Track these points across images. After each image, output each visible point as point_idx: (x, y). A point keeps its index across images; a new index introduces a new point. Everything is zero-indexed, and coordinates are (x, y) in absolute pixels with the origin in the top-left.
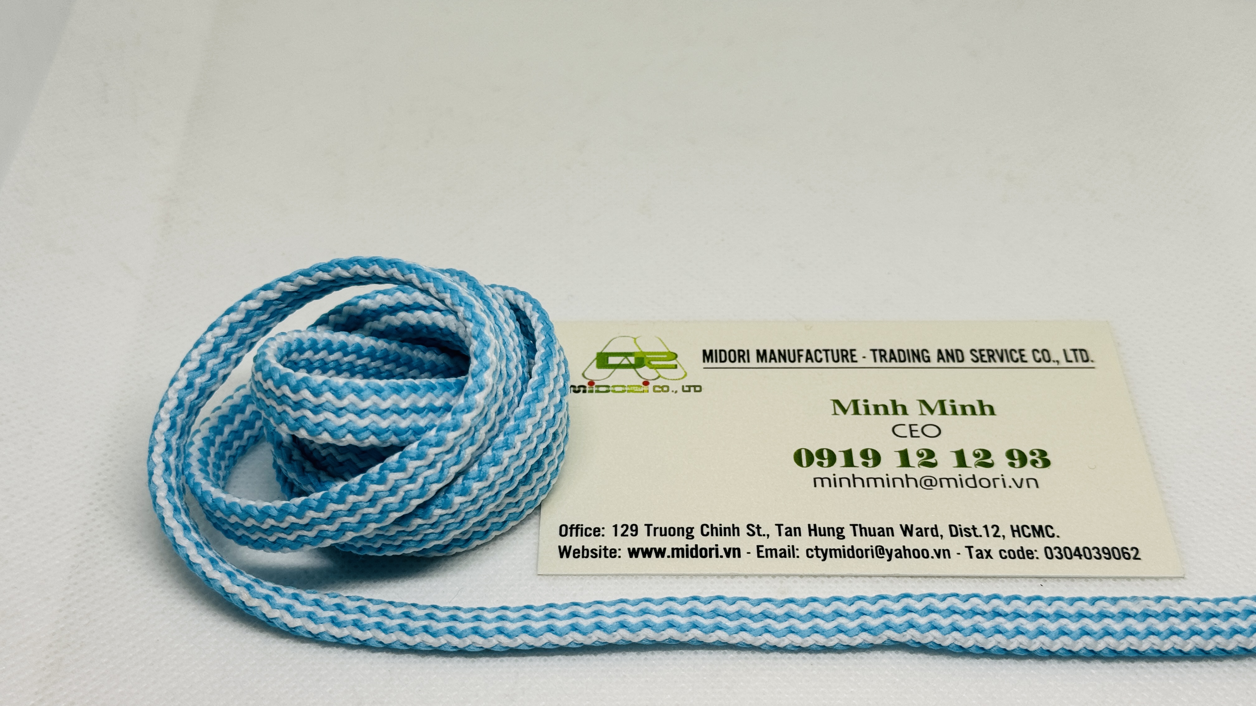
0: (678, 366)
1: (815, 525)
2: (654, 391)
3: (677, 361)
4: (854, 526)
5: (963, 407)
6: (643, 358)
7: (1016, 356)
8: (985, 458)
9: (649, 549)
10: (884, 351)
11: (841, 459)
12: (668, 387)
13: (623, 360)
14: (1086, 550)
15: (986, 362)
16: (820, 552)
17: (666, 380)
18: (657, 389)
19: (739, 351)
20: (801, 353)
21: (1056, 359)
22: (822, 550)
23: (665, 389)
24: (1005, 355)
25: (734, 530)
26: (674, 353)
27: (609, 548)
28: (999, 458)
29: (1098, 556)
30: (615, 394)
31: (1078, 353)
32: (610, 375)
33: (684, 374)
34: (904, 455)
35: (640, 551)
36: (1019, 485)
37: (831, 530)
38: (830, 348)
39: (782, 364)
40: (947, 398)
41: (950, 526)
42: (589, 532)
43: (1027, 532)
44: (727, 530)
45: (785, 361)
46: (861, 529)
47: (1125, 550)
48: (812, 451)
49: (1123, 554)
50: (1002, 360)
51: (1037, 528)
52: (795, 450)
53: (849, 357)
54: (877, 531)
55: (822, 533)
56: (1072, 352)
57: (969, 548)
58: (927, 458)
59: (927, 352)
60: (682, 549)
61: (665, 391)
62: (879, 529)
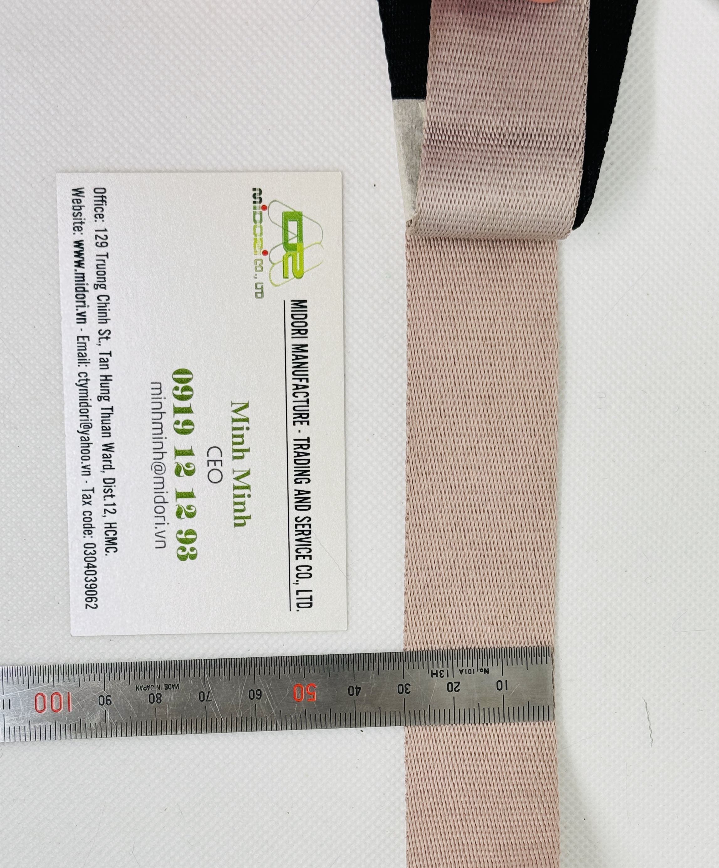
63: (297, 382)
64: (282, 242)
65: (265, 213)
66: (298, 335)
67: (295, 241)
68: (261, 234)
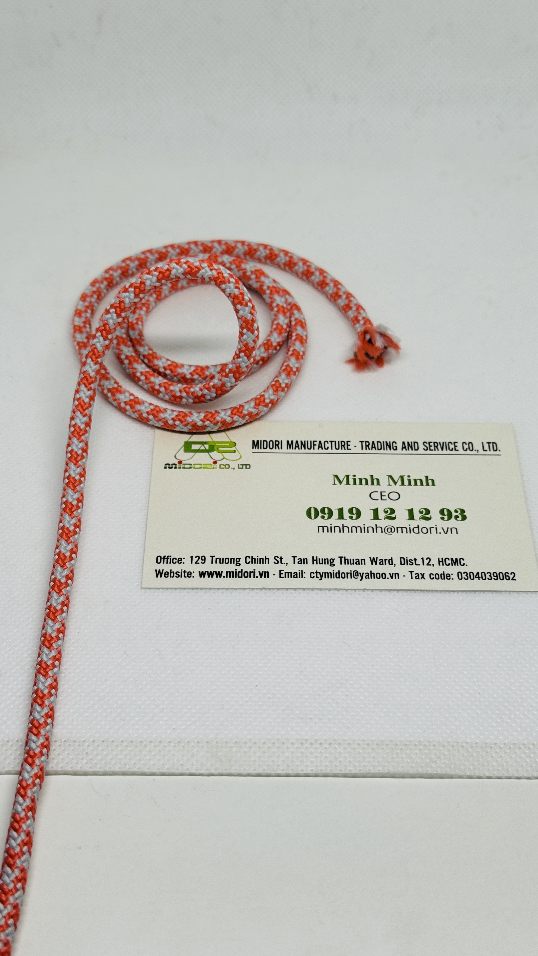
0: (236, 451)
1: (317, 557)
2: (220, 468)
3: (236, 448)
4: (341, 558)
5: (415, 481)
6: (214, 446)
7: (452, 446)
8: (426, 514)
9: (212, 572)
10: (368, 442)
11: (336, 514)
12: (229, 465)
13: (201, 447)
14: (483, 574)
15: (432, 450)
16: (318, 574)
17: (228, 461)
18: (222, 466)
19: (276, 441)
20: (315, 443)
21: (476, 449)
22: (320, 573)
23: (227, 466)
24: (445, 446)
25: (266, 560)
26: (234, 443)
27: (187, 571)
28: (435, 515)
29: (490, 578)
30: (195, 469)
31: (491, 445)
32: (192, 457)
33: (240, 456)
34: (376, 512)
35: (207, 573)
36: (446, 532)
37: (326, 561)
38: (334, 440)
39: (303, 450)
40: (405, 474)
41: (401, 558)
42: (175, 560)
43: (448, 562)
44: (262, 560)
45: (305, 448)
46: (345, 559)
47: (507, 574)
48: (318, 509)
49: (506, 576)
50: (442, 449)
51: (454, 560)
52: (307, 508)
53: (346, 446)
54: (355, 561)
55: (321, 562)
56: (487, 444)
57: (411, 572)
58: (390, 514)
59: (396, 443)
60: (233, 572)
61: (227, 468)
62: (356, 560)
63: (316, 447)
64: (207, 453)
65: (184, 462)
66: (280, 446)
67: (207, 446)
68: (200, 464)
